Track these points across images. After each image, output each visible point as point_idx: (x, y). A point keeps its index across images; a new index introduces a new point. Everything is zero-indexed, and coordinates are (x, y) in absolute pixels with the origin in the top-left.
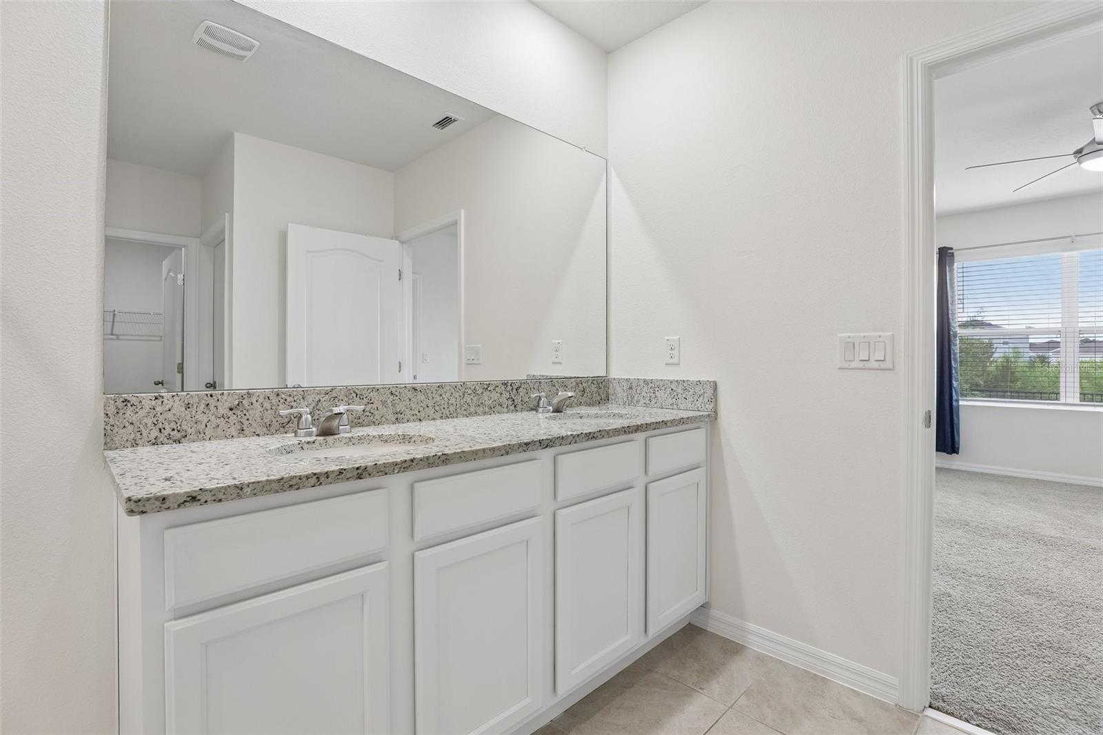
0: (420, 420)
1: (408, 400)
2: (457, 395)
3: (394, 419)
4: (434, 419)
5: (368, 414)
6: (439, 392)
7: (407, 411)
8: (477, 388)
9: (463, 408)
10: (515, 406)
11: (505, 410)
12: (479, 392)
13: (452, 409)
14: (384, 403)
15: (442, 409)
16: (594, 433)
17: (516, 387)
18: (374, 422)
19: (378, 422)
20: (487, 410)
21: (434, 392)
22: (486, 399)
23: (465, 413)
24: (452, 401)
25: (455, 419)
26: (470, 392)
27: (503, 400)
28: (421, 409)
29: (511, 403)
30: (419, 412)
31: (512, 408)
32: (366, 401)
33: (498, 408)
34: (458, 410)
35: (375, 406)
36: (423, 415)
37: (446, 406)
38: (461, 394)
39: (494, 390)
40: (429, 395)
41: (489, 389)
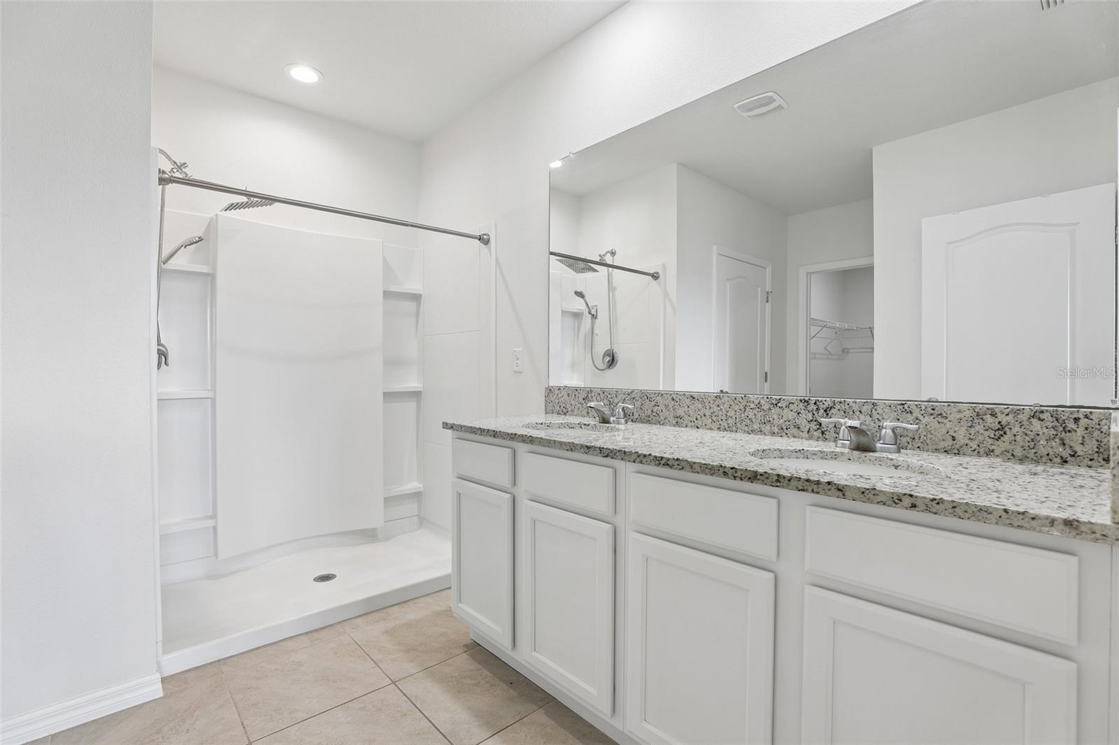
0: (698, 428)
1: (687, 407)
2: (737, 408)
3: (674, 422)
4: (711, 429)
5: (655, 414)
6: (717, 403)
7: (685, 416)
8: (763, 402)
9: (744, 423)
10: (823, 433)
11: (805, 435)
12: (766, 407)
13: (730, 421)
14: (666, 406)
15: (720, 420)
16: (668, 459)
17: (825, 407)
18: (659, 422)
19: (662, 423)
20: (776, 430)
21: (712, 402)
22: (775, 417)
23: (746, 429)
24: (731, 413)
25: (734, 434)
26: (752, 406)
27: (802, 421)
28: (699, 417)
29: (815, 428)
30: (697, 419)
31: (818, 434)
32: (653, 403)
33: (795, 431)
34: (738, 425)
35: (660, 408)
36: (700, 423)
37: (724, 418)
38: (742, 408)
39: (788, 407)
40: (706, 404)
41: (779, 405)
